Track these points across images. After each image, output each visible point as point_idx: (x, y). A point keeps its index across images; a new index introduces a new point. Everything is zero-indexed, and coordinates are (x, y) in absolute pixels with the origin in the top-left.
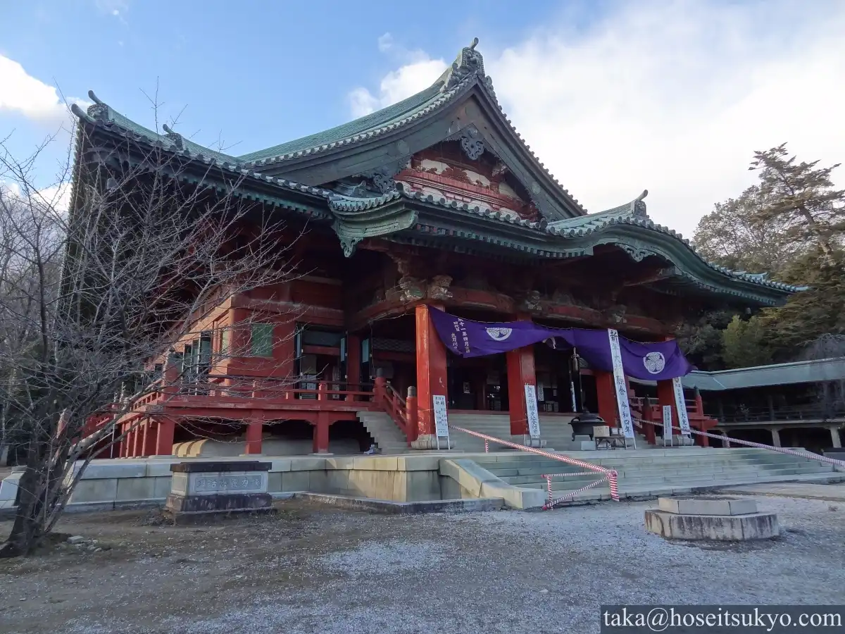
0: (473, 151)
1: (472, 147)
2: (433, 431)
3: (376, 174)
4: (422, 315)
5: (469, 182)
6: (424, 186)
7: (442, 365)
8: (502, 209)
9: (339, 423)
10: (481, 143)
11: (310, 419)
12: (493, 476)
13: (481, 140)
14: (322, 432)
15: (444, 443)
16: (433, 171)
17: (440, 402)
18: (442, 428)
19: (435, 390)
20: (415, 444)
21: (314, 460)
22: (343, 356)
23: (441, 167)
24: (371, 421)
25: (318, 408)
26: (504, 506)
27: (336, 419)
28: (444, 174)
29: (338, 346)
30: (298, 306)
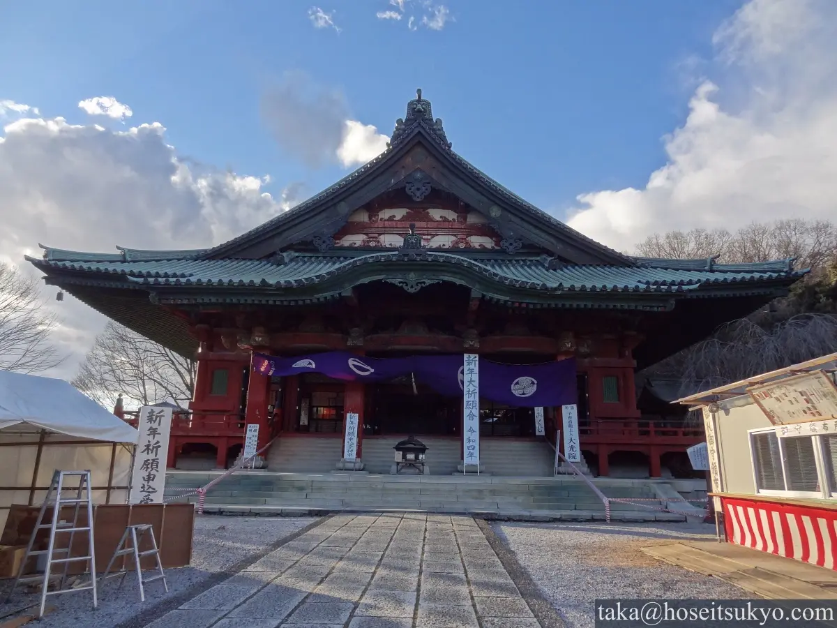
0: (418, 194)
1: (418, 189)
3: (315, 237)
5: (432, 220)
6: (380, 234)
7: (260, 399)
8: (469, 239)
10: (429, 183)
11: (212, 442)
13: (427, 181)
16: (391, 219)
17: (253, 430)
18: (250, 452)
23: (399, 213)
28: (404, 219)
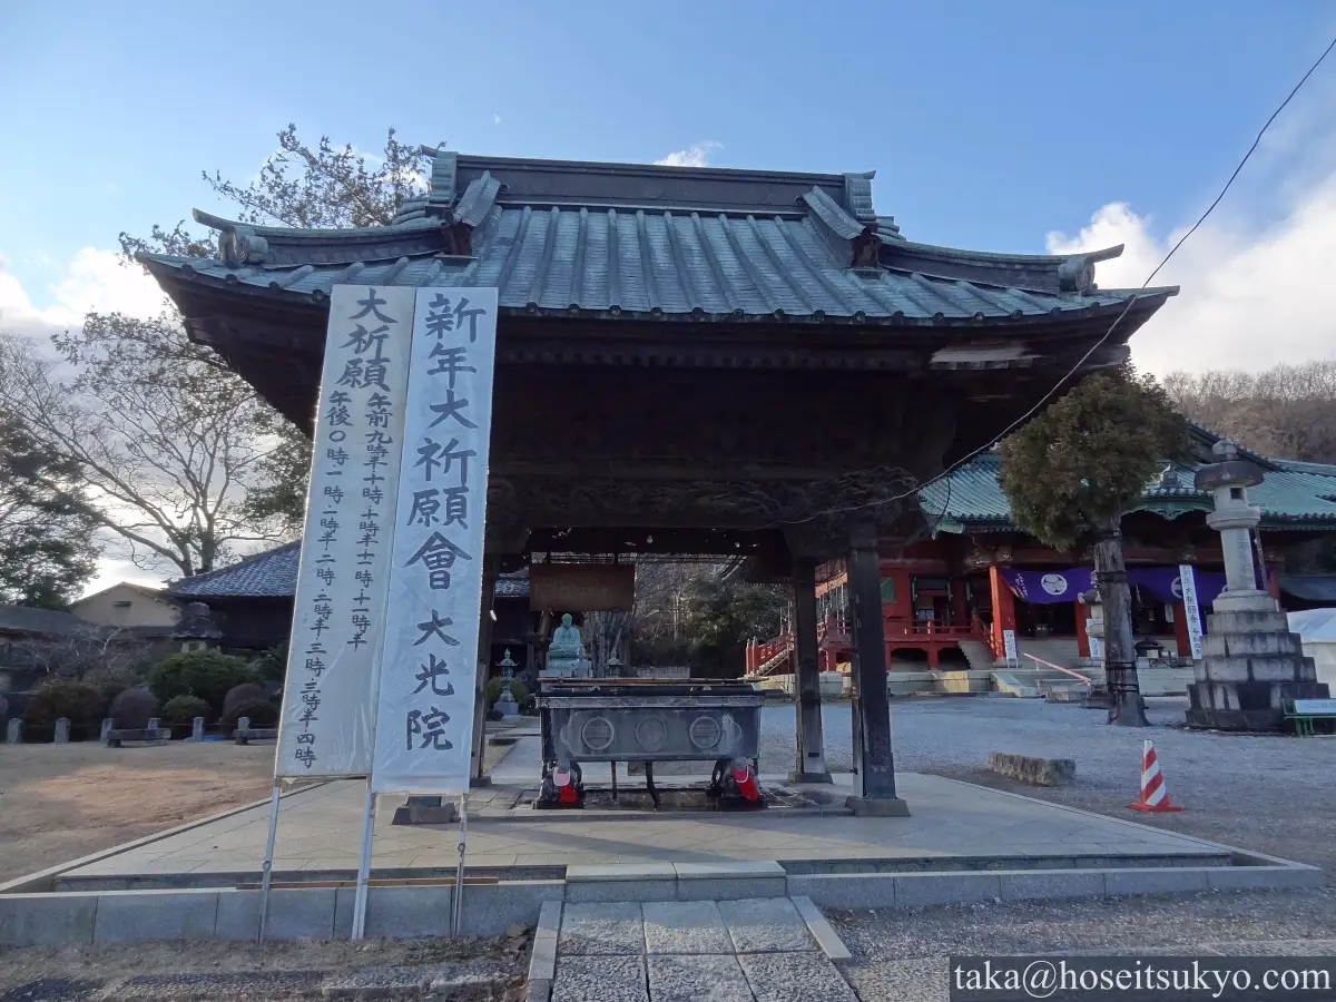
2: (1005, 655)
4: (993, 573)
7: (1011, 608)
9: (945, 650)
11: (924, 647)
12: (1016, 681)
14: (933, 655)
15: (1013, 664)
17: (1009, 635)
18: (1011, 653)
19: (1004, 626)
20: (995, 664)
21: (923, 675)
22: (950, 596)
24: (968, 648)
25: (928, 639)
26: (1013, 696)
27: (941, 647)
29: (946, 588)
30: (909, 562)
